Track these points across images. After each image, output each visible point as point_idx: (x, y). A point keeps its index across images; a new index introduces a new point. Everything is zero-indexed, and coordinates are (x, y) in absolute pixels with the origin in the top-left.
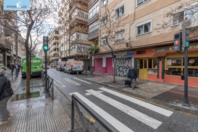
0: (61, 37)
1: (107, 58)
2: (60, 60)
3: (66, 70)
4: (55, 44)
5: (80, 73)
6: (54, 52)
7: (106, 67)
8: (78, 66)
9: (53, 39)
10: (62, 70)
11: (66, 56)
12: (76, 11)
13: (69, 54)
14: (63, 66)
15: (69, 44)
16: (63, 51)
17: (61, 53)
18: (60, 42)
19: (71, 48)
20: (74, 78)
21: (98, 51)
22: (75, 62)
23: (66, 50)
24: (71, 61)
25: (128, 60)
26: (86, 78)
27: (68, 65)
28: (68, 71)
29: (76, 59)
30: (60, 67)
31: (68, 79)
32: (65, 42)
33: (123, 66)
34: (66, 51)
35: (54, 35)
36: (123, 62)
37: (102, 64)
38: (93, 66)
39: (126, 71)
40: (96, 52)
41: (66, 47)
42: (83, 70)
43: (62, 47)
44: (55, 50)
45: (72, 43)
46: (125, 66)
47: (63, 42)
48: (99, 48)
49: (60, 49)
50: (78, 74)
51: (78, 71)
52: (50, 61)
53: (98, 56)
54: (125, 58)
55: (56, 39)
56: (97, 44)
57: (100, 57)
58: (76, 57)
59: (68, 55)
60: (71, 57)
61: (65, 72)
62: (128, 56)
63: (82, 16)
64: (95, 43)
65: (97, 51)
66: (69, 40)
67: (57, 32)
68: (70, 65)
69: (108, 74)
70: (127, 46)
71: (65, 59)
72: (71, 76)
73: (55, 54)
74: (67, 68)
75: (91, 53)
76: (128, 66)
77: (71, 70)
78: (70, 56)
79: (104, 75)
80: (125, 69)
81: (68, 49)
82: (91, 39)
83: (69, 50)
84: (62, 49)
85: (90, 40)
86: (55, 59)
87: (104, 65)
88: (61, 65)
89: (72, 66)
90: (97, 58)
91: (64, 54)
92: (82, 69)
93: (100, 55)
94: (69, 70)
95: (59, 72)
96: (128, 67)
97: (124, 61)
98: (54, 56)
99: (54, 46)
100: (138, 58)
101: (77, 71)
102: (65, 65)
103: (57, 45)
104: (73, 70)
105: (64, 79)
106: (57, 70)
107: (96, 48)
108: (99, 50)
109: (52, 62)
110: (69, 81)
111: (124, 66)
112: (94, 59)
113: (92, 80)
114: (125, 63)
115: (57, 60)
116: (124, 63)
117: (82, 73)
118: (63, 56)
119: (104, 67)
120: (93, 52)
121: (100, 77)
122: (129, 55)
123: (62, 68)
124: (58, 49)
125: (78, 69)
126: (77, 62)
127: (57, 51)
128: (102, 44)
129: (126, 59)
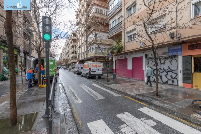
0: (78, 39)
1: (133, 59)
2: (78, 62)
3: (84, 74)
4: (73, 47)
5: (100, 77)
6: (72, 55)
7: (132, 70)
8: (97, 69)
9: (72, 42)
10: (79, 73)
11: (83, 58)
12: (94, 8)
13: (87, 56)
14: (80, 68)
15: (87, 45)
16: (81, 53)
17: (78, 55)
18: (78, 44)
19: (89, 49)
20: (93, 84)
21: (122, 50)
22: (93, 64)
23: (83, 51)
24: (89, 64)
25: (170, 60)
26: (108, 84)
27: (85, 67)
28: (85, 74)
29: (94, 61)
30: (77, 70)
31: (85, 86)
32: (83, 44)
33: (160, 69)
34: (83, 53)
35: (73, 38)
36: (160, 63)
37: (127, 66)
38: (115, 68)
39: (166, 76)
40: (118, 51)
41: (84, 49)
42: (103, 74)
43: (80, 49)
44: (73, 53)
45: (90, 44)
46: (164, 69)
47: (81, 44)
48: (123, 46)
49: (78, 51)
50: (97, 78)
51: (97, 75)
52: (69, 64)
53: (121, 56)
54: (164, 57)
55: (74, 42)
56: (120, 41)
57: (123, 57)
58: (95, 59)
59: (86, 58)
60: (89, 60)
61: (82, 76)
62: (171, 54)
63: (100, 13)
64: (117, 41)
65: (120, 50)
66: (87, 41)
67: (75, 35)
68: (87, 68)
69: (136, 79)
70: (171, 38)
71: (82, 62)
72: (89, 81)
73: (73, 57)
74: (85, 71)
75: (112, 53)
76: (169, 68)
77: (88, 74)
78: (88, 58)
79: (130, 80)
80: (165, 73)
81: (86, 50)
82: (112, 36)
83: (87, 52)
84: (80, 51)
85: (110, 38)
86: (73, 62)
87: (130, 67)
88: (78, 68)
89: (90, 68)
90: (119, 58)
91: (82, 56)
92: (101, 73)
93: (123, 55)
94: (87, 73)
95: (76, 75)
96: (169, 70)
97: (162, 62)
98: (72, 59)
99: (72, 49)
100: (192, 56)
101: (95, 75)
102: (82, 68)
103: (74, 48)
104: (92, 73)
105: (80, 85)
106: (75, 73)
107: (119, 46)
108: (124, 48)
109: (71, 65)
110: (87, 89)
111: (162, 68)
112: (115, 60)
113: (118, 89)
114: (164, 64)
115: (75, 63)
116: (162, 65)
117: (102, 77)
118: (81, 59)
119: (130, 70)
120: (115, 51)
121: (128, 84)
122: (172, 52)
123: (79, 71)
124: (76, 52)
125: (97, 73)
126: (96, 64)
127: (75, 54)
128: (127, 40)
129: (166, 58)
